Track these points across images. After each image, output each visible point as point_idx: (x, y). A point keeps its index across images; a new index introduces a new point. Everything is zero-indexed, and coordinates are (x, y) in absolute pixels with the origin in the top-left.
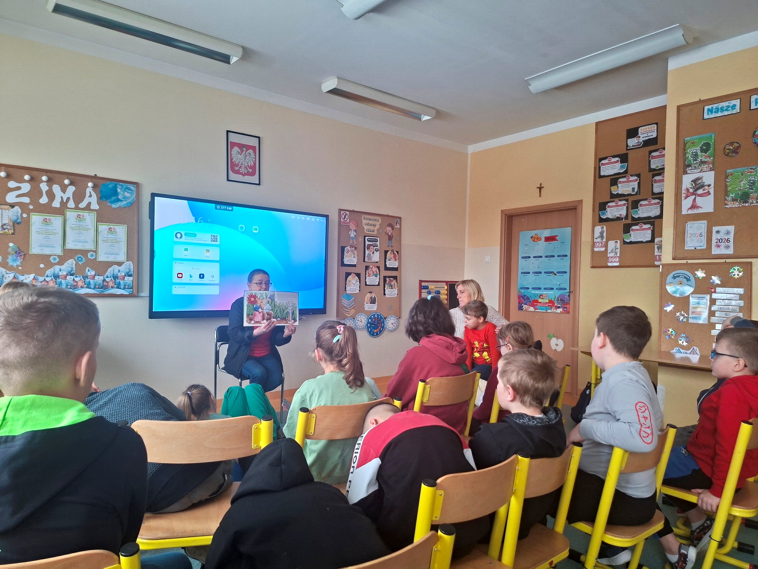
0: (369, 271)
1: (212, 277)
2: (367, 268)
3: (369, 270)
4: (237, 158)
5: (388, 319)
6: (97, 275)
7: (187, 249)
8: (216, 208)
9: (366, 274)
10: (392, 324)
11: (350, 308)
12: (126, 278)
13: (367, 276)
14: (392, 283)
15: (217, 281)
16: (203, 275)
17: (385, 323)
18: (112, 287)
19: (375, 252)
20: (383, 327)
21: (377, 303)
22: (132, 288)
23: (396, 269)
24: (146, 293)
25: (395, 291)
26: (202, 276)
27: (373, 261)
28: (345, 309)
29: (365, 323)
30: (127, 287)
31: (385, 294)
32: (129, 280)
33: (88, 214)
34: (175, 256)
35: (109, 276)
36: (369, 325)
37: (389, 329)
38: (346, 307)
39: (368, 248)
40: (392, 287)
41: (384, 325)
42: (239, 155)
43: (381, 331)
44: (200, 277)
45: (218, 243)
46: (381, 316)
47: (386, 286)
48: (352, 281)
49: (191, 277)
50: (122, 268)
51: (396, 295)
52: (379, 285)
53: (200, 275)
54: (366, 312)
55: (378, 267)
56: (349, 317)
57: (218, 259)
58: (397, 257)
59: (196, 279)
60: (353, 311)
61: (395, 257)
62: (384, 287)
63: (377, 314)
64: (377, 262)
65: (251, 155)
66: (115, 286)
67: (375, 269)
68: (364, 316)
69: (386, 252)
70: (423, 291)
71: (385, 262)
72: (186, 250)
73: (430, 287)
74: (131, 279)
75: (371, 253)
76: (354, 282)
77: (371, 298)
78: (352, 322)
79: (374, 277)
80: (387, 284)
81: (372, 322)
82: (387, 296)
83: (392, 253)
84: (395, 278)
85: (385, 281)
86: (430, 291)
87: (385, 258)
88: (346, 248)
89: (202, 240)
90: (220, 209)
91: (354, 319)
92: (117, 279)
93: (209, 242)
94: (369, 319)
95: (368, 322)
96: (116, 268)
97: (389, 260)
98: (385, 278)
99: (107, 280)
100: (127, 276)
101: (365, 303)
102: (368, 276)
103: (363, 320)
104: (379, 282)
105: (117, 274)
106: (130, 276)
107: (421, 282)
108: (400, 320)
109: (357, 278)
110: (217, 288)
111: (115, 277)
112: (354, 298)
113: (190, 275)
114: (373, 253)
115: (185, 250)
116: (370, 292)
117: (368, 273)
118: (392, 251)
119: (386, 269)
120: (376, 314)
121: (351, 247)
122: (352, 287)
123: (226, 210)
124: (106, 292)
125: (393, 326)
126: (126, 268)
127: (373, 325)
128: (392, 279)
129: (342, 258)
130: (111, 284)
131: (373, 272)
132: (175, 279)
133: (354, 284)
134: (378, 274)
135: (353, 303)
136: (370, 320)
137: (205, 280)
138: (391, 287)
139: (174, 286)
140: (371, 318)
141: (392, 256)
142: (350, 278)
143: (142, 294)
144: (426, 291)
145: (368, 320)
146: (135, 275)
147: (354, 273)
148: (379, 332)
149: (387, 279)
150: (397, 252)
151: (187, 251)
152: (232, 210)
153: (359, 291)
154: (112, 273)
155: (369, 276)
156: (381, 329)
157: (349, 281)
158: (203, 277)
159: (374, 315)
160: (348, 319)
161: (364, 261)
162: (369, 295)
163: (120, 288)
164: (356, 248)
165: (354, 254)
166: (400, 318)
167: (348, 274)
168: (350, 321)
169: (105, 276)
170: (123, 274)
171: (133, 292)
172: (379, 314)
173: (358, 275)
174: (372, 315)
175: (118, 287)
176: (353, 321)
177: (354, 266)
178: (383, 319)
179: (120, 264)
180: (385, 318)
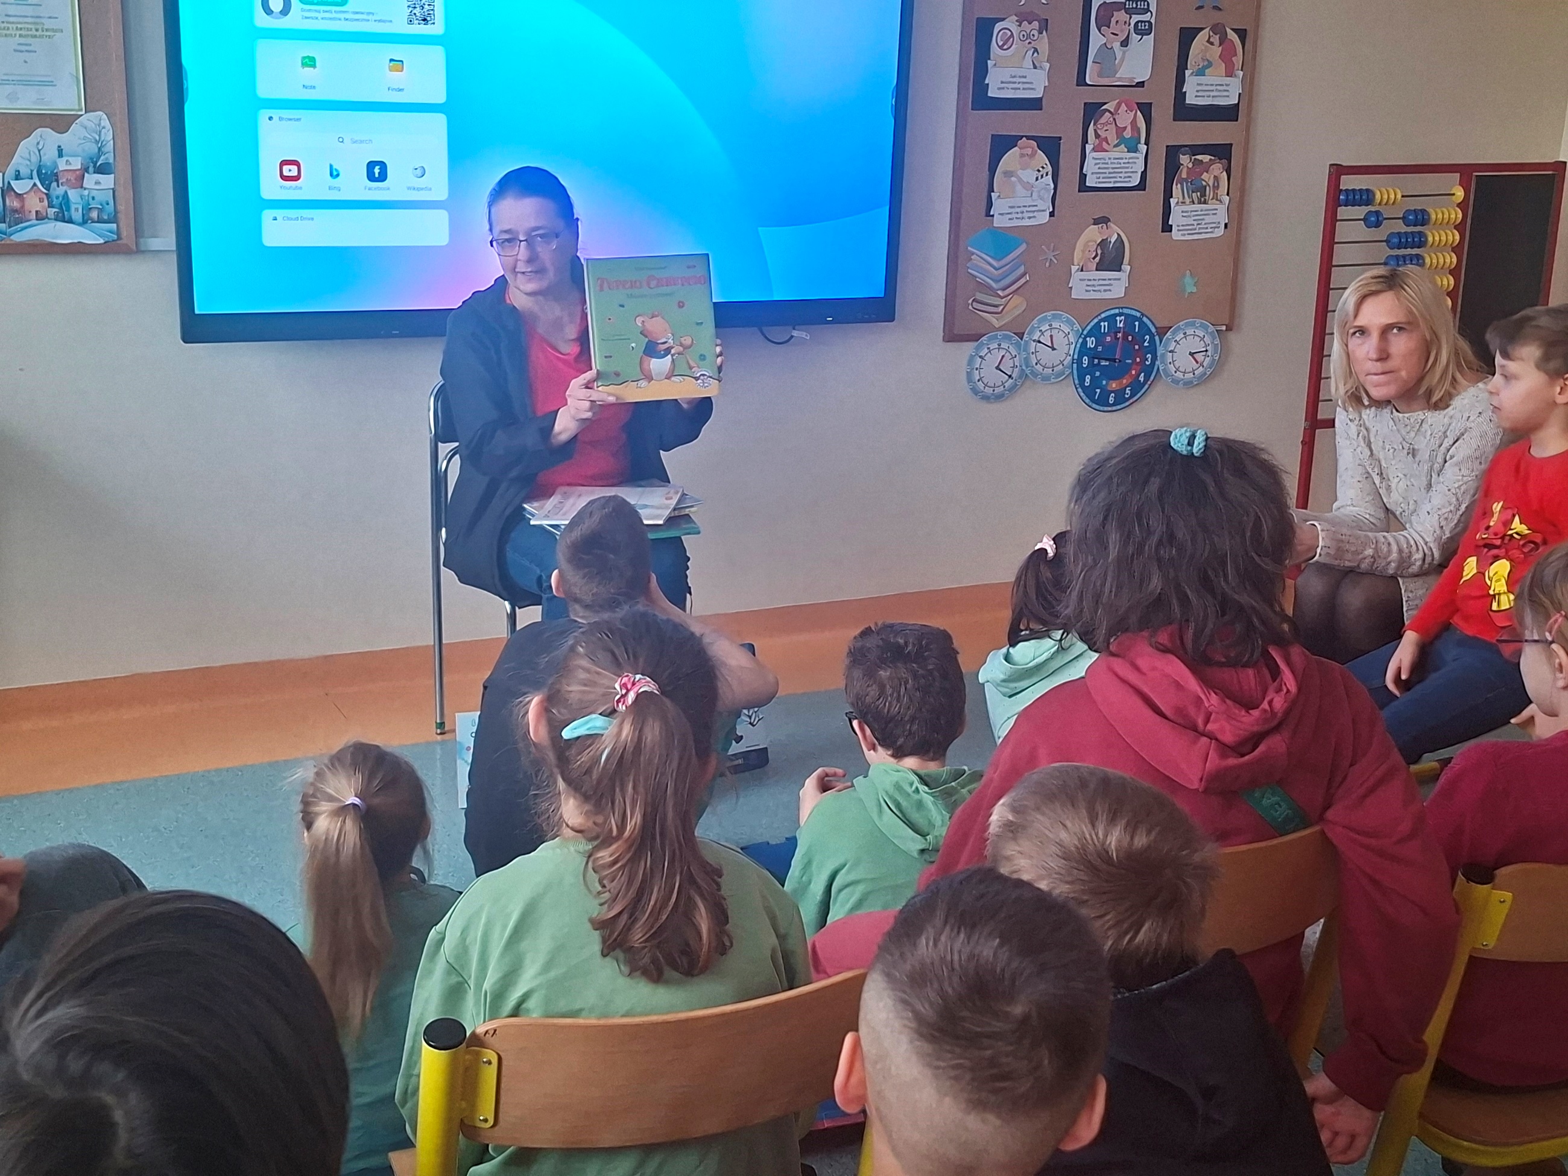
0: (1104, 127)
1: (419, 172)
2: (1092, 111)
3: (1102, 120)
5: (1174, 333)
7: (313, 59)
9: (1085, 141)
10: (1192, 354)
11: (1004, 289)
12: (90, 180)
13: (1089, 148)
14: (1205, 176)
15: (441, 193)
16: (383, 165)
17: (1160, 350)
18: (40, 217)
19: (1135, 37)
20: (1148, 371)
21: (1126, 268)
22: (114, 219)
23: (1229, 113)
24: (166, 240)
25: (1218, 213)
26: (377, 170)
27: (1120, 79)
28: (980, 296)
29: (1068, 354)
30: (94, 215)
31: (1167, 228)
32: (99, 185)
34: (264, 91)
35: (24, 171)
36: (1085, 360)
37: (1179, 375)
38: (990, 288)
39: (1104, 22)
40: (1203, 195)
41: (1154, 358)
43: (1137, 387)
44: (371, 177)
45: (437, 28)
46: (1142, 323)
47: (1176, 190)
48: (1020, 172)
49: (334, 174)
50: (75, 139)
51: (1220, 231)
52: (1142, 186)
53: (371, 165)
54: (1077, 308)
55: (1146, 109)
56: (1000, 329)
57: (441, 98)
58: (1238, 60)
59: (356, 185)
60: (1017, 305)
61: (1227, 57)
62: (1168, 194)
63: (1127, 316)
64: (1141, 84)
66: (51, 212)
67: (1125, 118)
68: (1068, 321)
69: (1187, 36)
70: (1343, 212)
71: (1180, 80)
72: (309, 62)
73: (1378, 196)
74: (107, 181)
75: (1117, 45)
76: (1029, 175)
77: (1103, 244)
78: (1011, 349)
79: (1121, 152)
80: (1181, 181)
81: (1100, 349)
82: (1176, 235)
83: (1216, 39)
84: (1222, 152)
85: (1172, 169)
86: (1377, 213)
87: (1182, 66)
88: (998, 26)
89: (370, 17)
91: (1021, 336)
92: (54, 184)
93: (401, 26)
94: (1089, 335)
95: (1083, 350)
96: (47, 139)
97: (1200, 73)
98: (1173, 153)
99: (20, 187)
100: (91, 169)
101: (1074, 268)
102: (1094, 150)
103: (1060, 340)
104: (1144, 174)
105: (56, 166)
106: (102, 170)
107: (1338, 171)
108: (1232, 336)
109: (1042, 158)
110: (441, 217)
111: (48, 177)
112: (1024, 246)
113: (331, 166)
114: (1125, 43)
115: (304, 65)
116: (1096, 222)
117: (1097, 136)
118: (1218, 29)
119: (1183, 111)
120: (1120, 315)
121: (1024, 18)
122: (1021, 197)
124: (17, 238)
125: (1196, 366)
126: (85, 138)
127: (1103, 363)
128: (1206, 158)
129: (981, 70)
130: (34, 204)
131: (1120, 131)
132: (271, 186)
133: (1028, 186)
134: (1143, 140)
135: (1022, 269)
136: (1091, 342)
137: (394, 188)
138: (1201, 194)
139: (267, 215)
140: (1095, 332)
141: (1217, 50)
142: (1010, 159)
143: (155, 244)
144: (1360, 211)
145: (1085, 343)
146: (123, 166)
147: (1028, 138)
148: (1128, 391)
149: (1185, 160)
150: (1242, 34)
151: (314, 66)
153: (1052, 214)
154: (34, 159)
155: (1097, 149)
156: (1142, 379)
157: (1008, 174)
158: (383, 177)
159: (1111, 319)
160: (995, 337)
161: (1081, 81)
162: (1093, 234)
163: (70, 221)
164: (1044, 26)
165: (1036, 50)
166: (1229, 328)
167: (1002, 145)
168: (1004, 345)
169: (10, 171)
170: (77, 164)
171: (118, 233)
172: (1134, 313)
173: (1050, 146)
174: (1104, 320)
175: (63, 217)
176: (1018, 346)
177: (1035, 104)
178: (1149, 332)
179: (61, 123)
180: (1162, 331)
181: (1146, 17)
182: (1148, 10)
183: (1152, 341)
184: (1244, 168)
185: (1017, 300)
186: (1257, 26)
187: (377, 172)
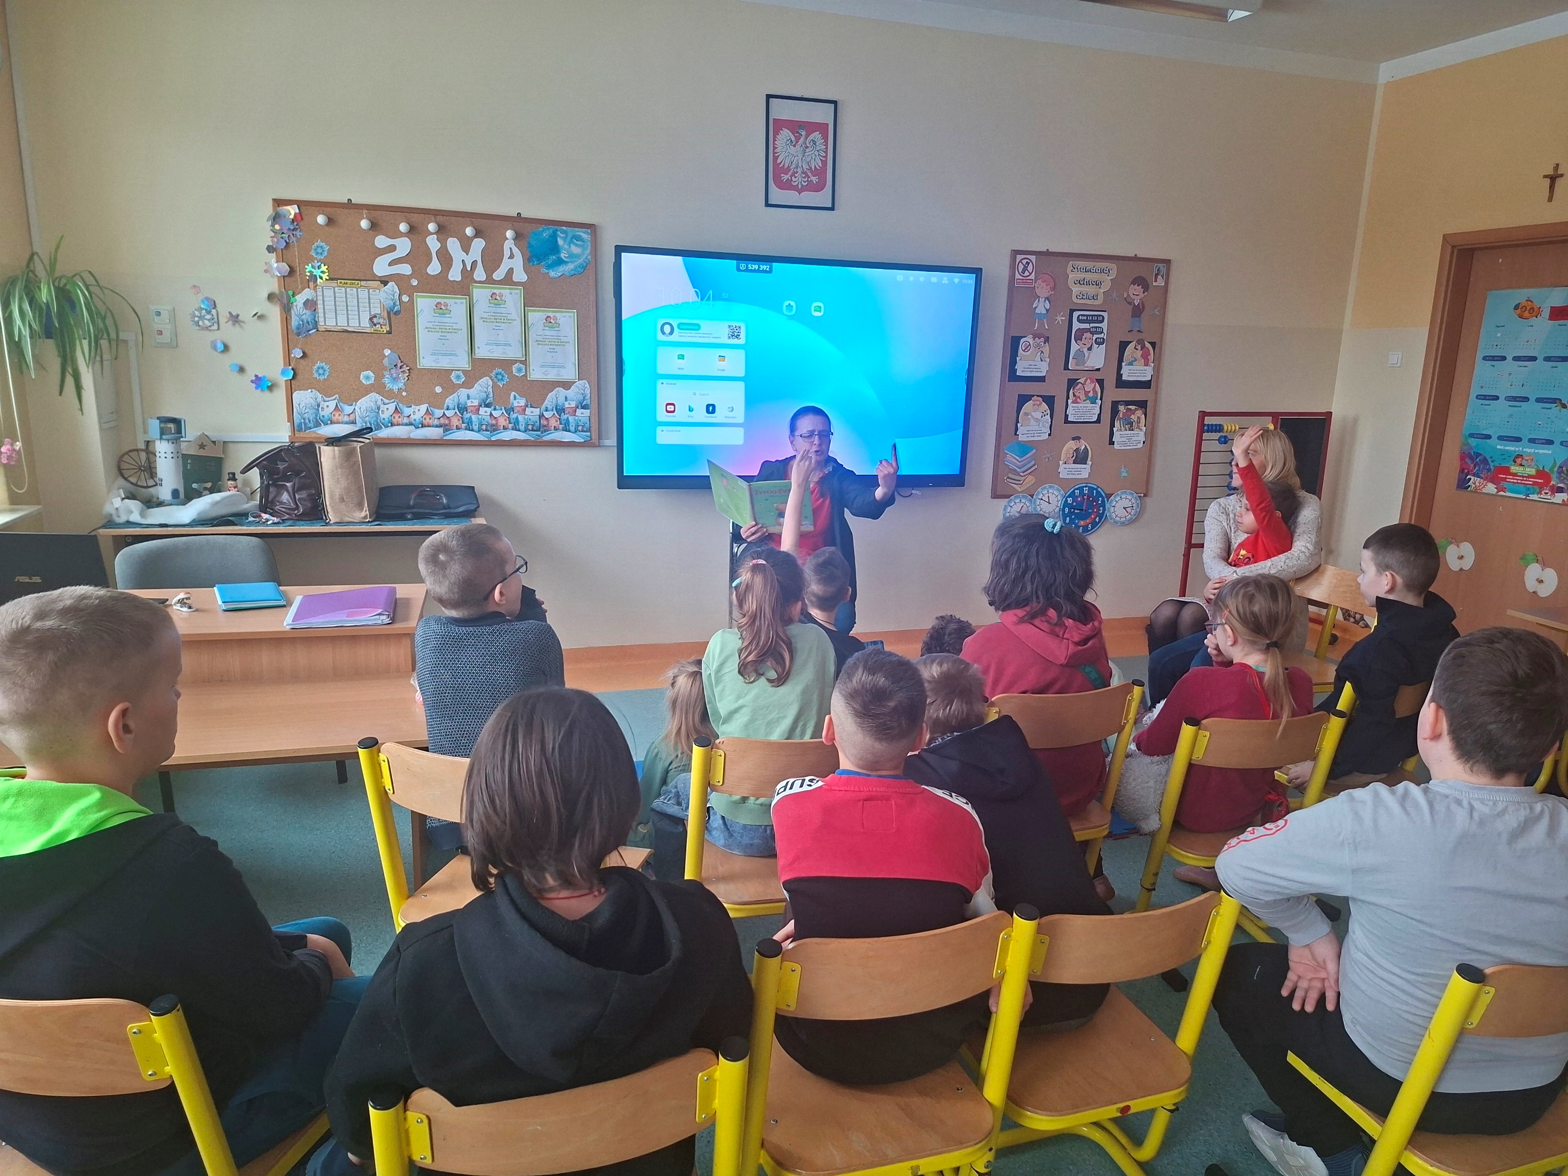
0: (1078, 390)
1: (731, 409)
2: (1072, 383)
3: (1077, 388)
4: (787, 154)
5: (1115, 497)
6: (529, 406)
7: (683, 356)
8: (739, 270)
9: (1068, 398)
10: (1124, 508)
11: (1023, 472)
12: (579, 412)
13: (1070, 401)
14: (1132, 416)
15: (741, 419)
16: (714, 406)
17: (1107, 505)
18: (556, 429)
19: (1095, 346)
20: (1101, 516)
21: (1089, 463)
22: (589, 430)
23: (1146, 385)
24: (612, 441)
25: (1139, 437)
26: (711, 408)
27: (1087, 367)
28: (1010, 475)
29: (1057, 506)
30: (580, 428)
31: (1112, 443)
32: (583, 414)
33: (508, 291)
34: (661, 369)
35: (550, 408)
36: (1067, 510)
37: (1118, 519)
38: (1015, 471)
39: (1078, 338)
40: (1132, 426)
41: (1104, 510)
42: (792, 147)
43: (1094, 524)
44: (708, 411)
45: (742, 341)
46: (1098, 492)
47: (1117, 424)
48: (1033, 414)
49: (691, 409)
50: (572, 393)
51: (1141, 445)
52: (1098, 421)
53: (708, 406)
54: (1062, 483)
56: (1020, 492)
57: (742, 374)
58: (1151, 358)
59: (701, 415)
60: (1031, 480)
61: (1145, 356)
62: (1112, 425)
63: (1089, 487)
64: (1098, 370)
65: (817, 144)
66: (561, 426)
67: (1089, 387)
68: (1058, 489)
69: (1123, 345)
70: (1205, 436)
71: (1120, 368)
72: (682, 357)
73: (1226, 428)
74: (587, 412)
75: (1085, 350)
76: (1038, 415)
77: (1077, 450)
78: (1027, 503)
79: (1088, 404)
80: (1120, 419)
81: (1074, 504)
82: (1116, 446)
83: (1139, 347)
84: (1142, 405)
85: (1115, 412)
86: (1225, 437)
87: (1120, 360)
88: (1023, 340)
89: (710, 336)
90: (747, 270)
91: (1032, 496)
92: (563, 414)
93: (725, 340)
94: (1069, 496)
95: (1066, 504)
96: (560, 392)
97: (1131, 364)
98: (1115, 405)
99: (547, 415)
100: (580, 407)
101: (1061, 463)
102: (1073, 402)
103: (1053, 499)
104: (1099, 415)
105: (564, 405)
106: (584, 407)
107: (1203, 414)
108: (1147, 499)
109: (1045, 406)
110: (741, 431)
111: (560, 410)
112: (1034, 451)
113: (689, 406)
114: (1090, 349)
115: (679, 358)
116: (1074, 439)
117: (1074, 395)
118: (1141, 342)
119: (1121, 383)
120: (1086, 487)
121: (1036, 336)
122: (1034, 426)
123: (758, 271)
124: (545, 439)
125: (1127, 514)
126: (577, 392)
127: (1076, 511)
128: (1133, 407)
129: (1013, 362)
130: (553, 423)
131: (1087, 393)
132: (662, 415)
133: (1037, 420)
134: (1099, 398)
135: (1033, 462)
136: (1070, 500)
137: (717, 417)
138: (1130, 426)
139: (659, 429)
140: (1072, 495)
141: (1139, 353)
142: (1028, 406)
143: (607, 442)
144: (1217, 435)
145: (1066, 500)
146: (594, 406)
147: (1037, 396)
148: (1090, 526)
149: (1122, 408)
150: (1153, 344)
151: (683, 359)
152: (770, 271)
153: (1050, 435)
154: (554, 402)
155: (1075, 402)
156: (1097, 520)
157: (1026, 414)
158: (713, 412)
159: (1081, 489)
160: (1019, 496)
161: (1066, 368)
162: (1072, 445)
163: (569, 431)
164: (1047, 340)
165: (1042, 352)
166: (1145, 495)
167: (1023, 399)
168: (1023, 500)
169: (543, 407)
170: (573, 405)
171: (591, 437)
172: (1093, 486)
173: (1049, 401)
174: (1077, 489)
175: (566, 430)
176: (1030, 501)
177: (1042, 379)
178: (1102, 496)
179: (567, 385)
180: (1109, 496)
181: (1101, 336)
182: (1102, 332)
183: (1103, 501)
184: (1154, 414)
185: (1030, 477)
186: (1161, 341)
187: (711, 409)
